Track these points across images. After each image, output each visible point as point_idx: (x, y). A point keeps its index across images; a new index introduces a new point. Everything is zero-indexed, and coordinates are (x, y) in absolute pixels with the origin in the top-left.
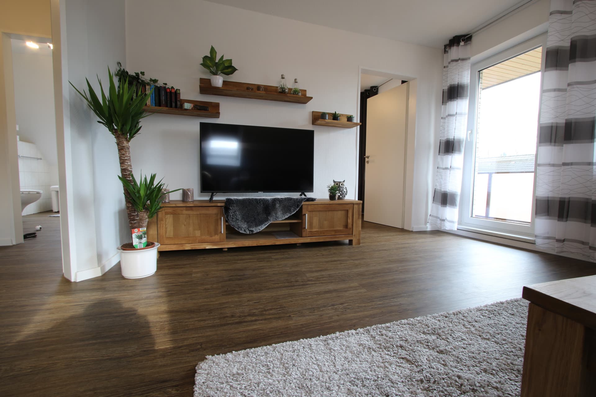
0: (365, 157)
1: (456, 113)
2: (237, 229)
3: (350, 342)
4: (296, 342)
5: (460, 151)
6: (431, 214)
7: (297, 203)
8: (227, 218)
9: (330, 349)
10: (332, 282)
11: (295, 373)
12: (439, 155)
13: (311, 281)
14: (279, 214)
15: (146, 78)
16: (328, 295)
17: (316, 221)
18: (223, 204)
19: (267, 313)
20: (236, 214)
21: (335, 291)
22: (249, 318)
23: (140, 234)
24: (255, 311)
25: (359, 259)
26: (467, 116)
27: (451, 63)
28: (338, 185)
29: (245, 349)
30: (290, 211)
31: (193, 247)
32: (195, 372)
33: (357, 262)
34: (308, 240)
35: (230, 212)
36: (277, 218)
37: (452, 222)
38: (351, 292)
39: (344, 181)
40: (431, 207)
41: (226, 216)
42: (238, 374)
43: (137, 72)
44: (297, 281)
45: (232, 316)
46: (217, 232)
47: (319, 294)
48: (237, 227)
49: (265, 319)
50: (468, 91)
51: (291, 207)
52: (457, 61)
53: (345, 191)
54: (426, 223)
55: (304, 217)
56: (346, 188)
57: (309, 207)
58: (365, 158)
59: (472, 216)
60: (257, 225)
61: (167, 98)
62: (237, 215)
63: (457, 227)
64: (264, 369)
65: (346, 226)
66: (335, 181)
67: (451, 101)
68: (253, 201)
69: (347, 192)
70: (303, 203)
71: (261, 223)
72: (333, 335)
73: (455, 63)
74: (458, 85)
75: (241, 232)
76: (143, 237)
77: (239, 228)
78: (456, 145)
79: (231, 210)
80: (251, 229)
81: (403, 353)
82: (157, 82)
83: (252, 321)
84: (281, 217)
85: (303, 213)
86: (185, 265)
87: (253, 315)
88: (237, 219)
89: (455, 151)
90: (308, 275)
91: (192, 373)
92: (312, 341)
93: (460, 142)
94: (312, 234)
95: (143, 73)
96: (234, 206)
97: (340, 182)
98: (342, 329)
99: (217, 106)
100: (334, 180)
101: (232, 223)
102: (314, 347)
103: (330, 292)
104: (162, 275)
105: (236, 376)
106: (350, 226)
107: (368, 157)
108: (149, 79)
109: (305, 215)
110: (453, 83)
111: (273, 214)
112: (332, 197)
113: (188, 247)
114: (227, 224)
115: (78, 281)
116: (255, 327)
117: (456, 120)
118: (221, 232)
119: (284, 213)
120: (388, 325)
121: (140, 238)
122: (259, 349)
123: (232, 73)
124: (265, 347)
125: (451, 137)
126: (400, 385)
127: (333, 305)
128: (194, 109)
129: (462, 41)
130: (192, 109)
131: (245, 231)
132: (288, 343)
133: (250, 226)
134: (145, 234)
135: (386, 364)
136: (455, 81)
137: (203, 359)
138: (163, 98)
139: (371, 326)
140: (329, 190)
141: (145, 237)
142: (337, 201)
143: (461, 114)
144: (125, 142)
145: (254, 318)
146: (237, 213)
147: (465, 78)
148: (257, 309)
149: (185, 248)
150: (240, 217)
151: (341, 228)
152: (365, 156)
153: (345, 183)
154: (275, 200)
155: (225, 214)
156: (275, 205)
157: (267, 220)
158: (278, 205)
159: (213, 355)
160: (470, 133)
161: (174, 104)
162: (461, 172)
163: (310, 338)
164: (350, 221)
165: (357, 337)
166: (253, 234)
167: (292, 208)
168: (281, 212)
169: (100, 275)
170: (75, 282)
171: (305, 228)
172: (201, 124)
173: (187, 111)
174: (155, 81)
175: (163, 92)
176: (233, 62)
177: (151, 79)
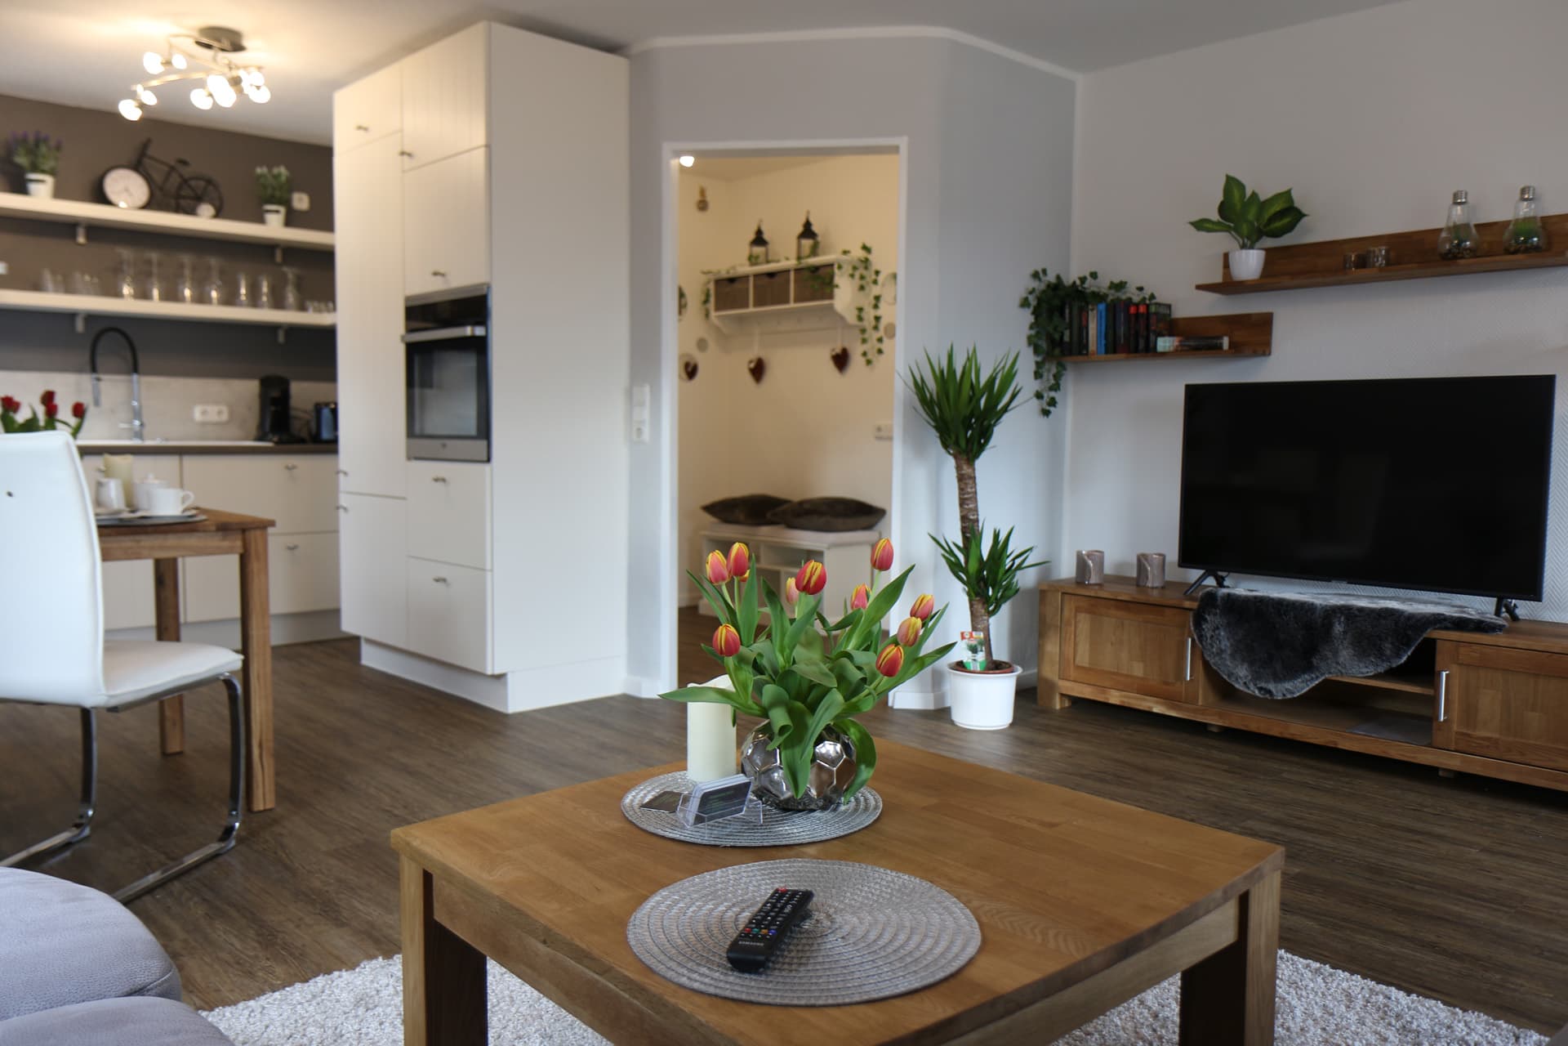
2: (1225, 677)
14: (1348, 656)
15: (1097, 284)
17: (1489, 702)
20: (1219, 634)
23: (974, 643)
30: (1383, 656)
31: (1126, 700)
34: (1453, 762)
35: (1204, 627)
36: (1339, 666)
41: (1196, 636)
48: (1226, 672)
51: (1381, 640)
55: (1437, 681)
57: (1462, 650)
60: (1282, 679)
61: (1129, 328)
62: (1221, 638)
68: (1267, 607)
70: (1440, 631)
71: (1291, 673)
75: (1237, 686)
76: (979, 649)
77: (1230, 675)
79: (1207, 622)
80: (1266, 686)
84: (1354, 667)
85: (1437, 666)
88: (1223, 651)
95: (1097, 275)
96: (1214, 614)
99: (1267, 323)
109: (1440, 674)
111: (1327, 653)
113: (1115, 698)
114: (1202, 657)
115: (895, 707)
118: (1185, 677)
119: (1365, 655)
121: (973, 649)
123: (1290, 228)
128: (1183, 350)
130: (1175, 350)
131: (1247, 686)
133: (1256, 677)
134: (981, 643)
138: (1122, 331)
141: (982, 651)
146: (1222, 633)
149: (1107, 699)
150: (1228, 644)
154: (1331, 611)
155: (1195, 631)
156: (1331, 626)
157: (1312, 668)
158: (1338, 628)
161: (1142, 343)
166: (1270, 701)
167: (1386, 645)
168: (1355, 654)
169: (931, 707)
170: (892, 708)
171: (1438, 717)
172: (1188, 387)
173: (1164, 354)
174: (1120, 286)
175: (1122, 317)
176: (1294, 194)
177: (1112, 283)
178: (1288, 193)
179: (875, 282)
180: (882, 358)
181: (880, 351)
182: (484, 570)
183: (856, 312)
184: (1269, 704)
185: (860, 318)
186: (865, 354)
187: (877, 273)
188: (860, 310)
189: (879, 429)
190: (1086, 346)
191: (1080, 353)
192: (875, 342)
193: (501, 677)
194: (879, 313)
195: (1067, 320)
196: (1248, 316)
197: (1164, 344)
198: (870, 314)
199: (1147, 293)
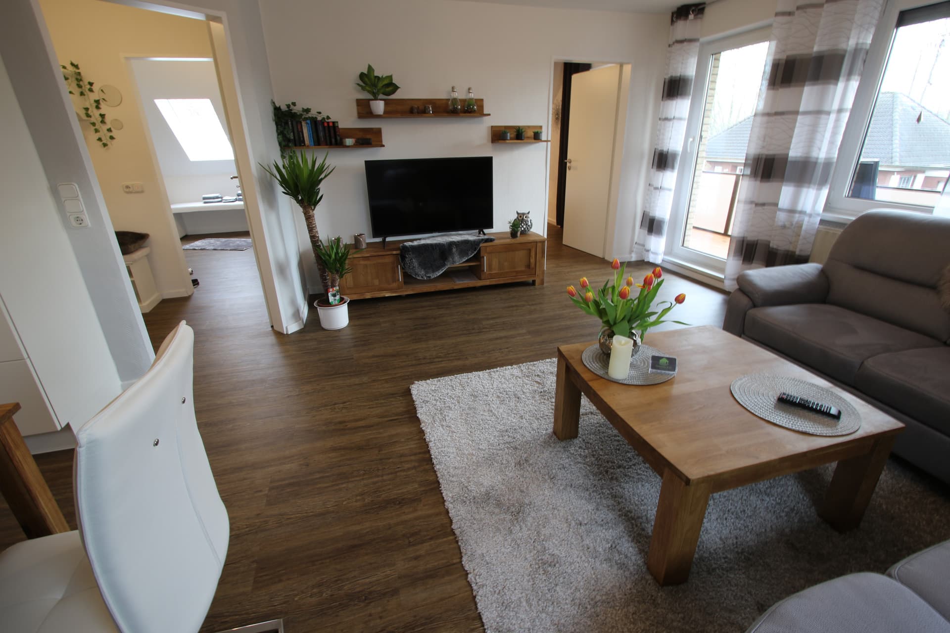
0: (566, 161)
1: (674, 117)
2: (414, 276)
3: (506, 373)
4: (470, 374)
5: (673, 168)
6: (638, 242)
7: (474, 245)
8: (404, 265)
9: (491, 377)
10: (503, 329)
11: (468, 389)
12: (652, 168)
13: (486, 328)
14: (457, 258)
15: (297, 109)
16: (499, 341)
17: (495, 262)
18: (398, 252)
19: (450, 355)
20: (413, 261)
21: (506, 337)
22: (437, 360)
23: (334, 292)
24: (440, 354)
25: (535, 304)
26: (686, 122)
27: (676, 44)
28: (522, 218)
29: (437, 378)
30: (467, 255)
31: (374, 295)
32: (410, 390)
33: (533, 308)
34: (487, 282)
35: (406, 259)
36: (454, 262)
37: (655, 254)
38: (518, 338)
39: (529, 212)
40: (639, 233)
41: (402, 264)
42: (435, 390)
43: (287, 104)
44: (473, 329)
45: (424, 359)
46: (395, 280)
47: (491, 340)
48: (414, 274)
49: (449, 360)
50: (690, 89)
51: (468, 250)
52: (681, 42)
53: (530, 224)
54: (631, 252)
55: (482, 259)
56: (531, 221)
57: (488, 249)
58: (566, 163)
59: (683, 245)
60: (434, 271)
61: (325, 133)
63: (663, 258)
64: (450, 388)
65: (529, 266)
66: (519, 212)
67: (669, 99)
68: (428, 247)
69: (532, 225)
70: (481, 245)
71: (438, 268)
72: (495, 370)
73: (678, 46)
74: (680, 78)
75: (418, 278)
76: (337, 295)
77: (416, 274)
78: (670, 160)
79: (407, 257)
80: (429, 275)
81: (537, 379)
82: (310, 111)
83: (439, 362)
84: (458, 261)
85: (481, 255)
86: (371, 314)
87: (440, 357)
88: (414, 267)
89: (668, 167)
90: (484, 323)
91: (409, 390)
92: (481, 373)
93: (674, 155)
94: (492, 276)
95: (294, 104)
96: (410, 254)
97: (523, 214)
98: (502, 365)
99: (378, 132)
100: (517, 212)
101: (409, 271)
102: (481, 377)
103: (501, 338)
104: (355, 326)
105: (434, 391)
106: (533, 265)
107: (570, 162)
108: (301, 109)
109: (484, 257)
110: (674, 74)
111: (450, 258)
112: (514, 234)
113: (368, 296)
114: (404, 271)
115: (290, 333)
116: (440, 365)
117: (672, 127)
118: (399, 280)
119: (462, 256)
120: (535, 363)
121: (334, 295)
122: (446, 378)
123: (393, 92)
124: (450, 377)
125: (665, 149)
126: (528, 395)
127: (500, 349)
128: (357, 145)
129: (691, 13)
130: (354, 145)
131: (422, 277)
132: (465, 374)
133: (427, 273)
134: (337, 292)
135: (524, 385)
136: (677, 71)
137: (413, 383)
138: (321, 134)
139: (522, 363)
140: (511, 226)
142: (520, 239)
143: (680, 119)
144: (311, 211)
145: (440, 360)
147: (690, 70)
148: (442, 353)
149: (366, 297)
150: (416, 264)
151: (523, 269)
152: (566, 159)
153: (529, 215)
154: (451, 244)
155: (402, 262)
156: (452, 249)
157: (444, 265)
158: (454, 250)
159: (418, 381)
160: (691, 142)
161: (333, 140)
162: (672, 194)
163: (480, 371)
164: (532, 261)
165: (511, 371)
166: (430, 280)
167: (469, 252)
168: (458, 257)
169: (302, 327)
170: (287, 334)
171: (484, 270)
172: (366, 162)
173: (348, 147)
174: (307, 111)
175: (320, 128)
176: (394, 78)
177: (303, 109)
178: (391, 77)
179: (91, 90)
180: (114, 141)
181: (112, 138)
182: (24, 359)
183: (84, 112)
184: (430, 281)
185: (88, 116)
186: (100, 139)
187: (91, 84)
188: (87, 109)
189: (127, 187)
190: (304, 141)
191: (300, 145)
192: (106, 132)
193: (68, 427)
194: (102, 112)
195: (291, 128)
196: (372, 129)
197: (349, 142)
198: (95, 114)
199: (324, 115)
